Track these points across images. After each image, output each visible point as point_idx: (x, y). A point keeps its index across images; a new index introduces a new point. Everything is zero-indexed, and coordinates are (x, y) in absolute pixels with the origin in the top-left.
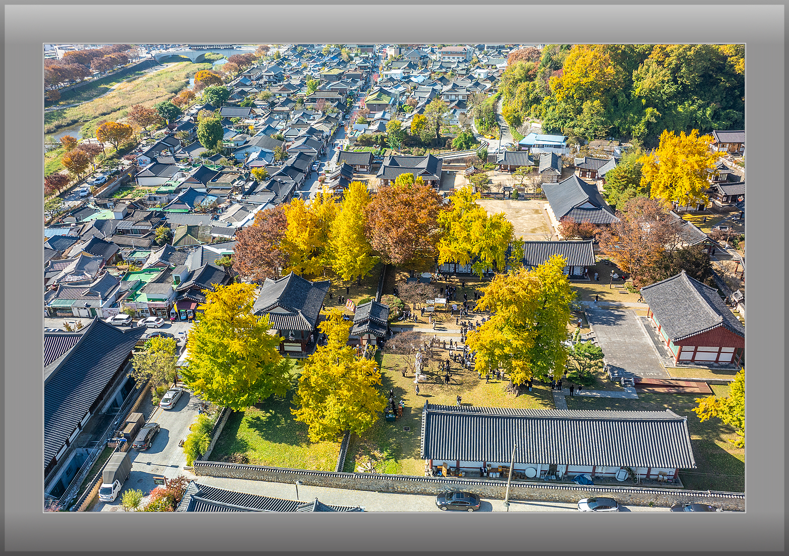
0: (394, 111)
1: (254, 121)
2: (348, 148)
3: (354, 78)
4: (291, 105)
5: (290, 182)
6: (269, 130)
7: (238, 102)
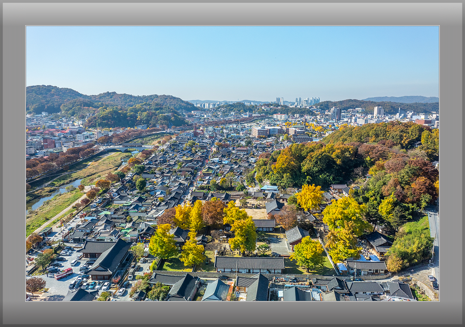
0: (214, 176)
1: (156, 180)
2: (195, 190)
3: (198, 162)
4: (171, 173)
5: (173, 203)
6: (163, 183)
7: (148, 172)
